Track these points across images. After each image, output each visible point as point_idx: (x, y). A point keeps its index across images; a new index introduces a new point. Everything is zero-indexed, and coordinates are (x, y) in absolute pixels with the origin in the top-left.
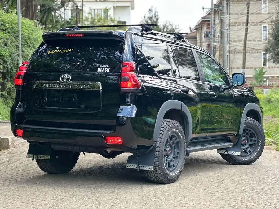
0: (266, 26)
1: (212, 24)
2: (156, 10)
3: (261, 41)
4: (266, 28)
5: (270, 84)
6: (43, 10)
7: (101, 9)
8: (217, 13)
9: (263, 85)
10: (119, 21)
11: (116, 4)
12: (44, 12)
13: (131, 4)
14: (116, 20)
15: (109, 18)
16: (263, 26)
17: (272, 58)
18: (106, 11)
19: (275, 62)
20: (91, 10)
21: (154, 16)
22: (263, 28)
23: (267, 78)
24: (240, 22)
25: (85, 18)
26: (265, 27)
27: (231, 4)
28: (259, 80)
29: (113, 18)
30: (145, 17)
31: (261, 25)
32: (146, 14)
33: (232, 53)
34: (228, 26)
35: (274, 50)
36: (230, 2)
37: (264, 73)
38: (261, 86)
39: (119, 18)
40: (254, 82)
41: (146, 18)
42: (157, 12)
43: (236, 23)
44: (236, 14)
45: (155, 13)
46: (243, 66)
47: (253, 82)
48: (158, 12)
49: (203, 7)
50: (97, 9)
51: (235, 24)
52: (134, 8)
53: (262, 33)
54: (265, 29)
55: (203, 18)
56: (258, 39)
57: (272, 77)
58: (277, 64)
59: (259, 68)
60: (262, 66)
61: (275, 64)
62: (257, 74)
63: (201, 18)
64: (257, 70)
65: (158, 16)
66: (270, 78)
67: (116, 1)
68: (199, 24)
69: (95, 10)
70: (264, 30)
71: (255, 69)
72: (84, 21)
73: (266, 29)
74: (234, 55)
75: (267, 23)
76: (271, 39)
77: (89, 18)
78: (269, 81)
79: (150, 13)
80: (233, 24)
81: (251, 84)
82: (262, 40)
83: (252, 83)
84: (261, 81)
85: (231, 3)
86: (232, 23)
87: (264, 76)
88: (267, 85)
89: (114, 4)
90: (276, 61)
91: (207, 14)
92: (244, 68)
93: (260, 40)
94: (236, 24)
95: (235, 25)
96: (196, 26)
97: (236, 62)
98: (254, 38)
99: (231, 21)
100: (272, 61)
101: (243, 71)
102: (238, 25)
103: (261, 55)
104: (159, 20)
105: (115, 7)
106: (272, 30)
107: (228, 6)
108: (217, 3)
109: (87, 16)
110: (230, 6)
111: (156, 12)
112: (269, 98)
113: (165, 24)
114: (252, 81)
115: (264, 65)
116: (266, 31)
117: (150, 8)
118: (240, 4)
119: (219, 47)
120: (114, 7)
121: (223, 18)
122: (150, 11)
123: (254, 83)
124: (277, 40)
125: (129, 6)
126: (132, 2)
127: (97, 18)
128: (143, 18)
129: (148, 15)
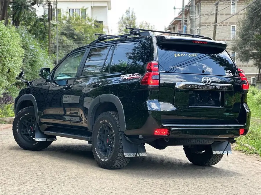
0: (235, 27)
1: (183, 24)
2: (133, 11)
6: (15, 7)
7: (79, 9)
10: (96, 20)
11: (93, 5)
12: (16, 8)
13: (108, 4)
14: (93, 19)
15: (86, 18)
16: (231, 26)
17: (239, 56)
18: (84, 11)
19: (242, 61)
20: (69, 9)
21: (131, 16)
22: (232, 28)
24: (210, 22)
25: (63, 17)
26: (233, 28)
27: (201, 6)
29: (90, 17)
30: (122, 18)
31: (230, 25)
32: (123, 15)
34: (199, 26)
35: (241, 48)
36: (200, 4)
39: (96, 17)
41: (124, 19)
42: (134, 14)
44: (206, 15)
45: (133, 14)
49: (175, 7)
50: (75, 9)
51: (205, 24)
52: (111, 8)
53: (231, 33)
55: (175, 19)
56: (227, 39)
58: (244, 62)
61: (242, 62)
63: (174, 19)
65: (135, 17)
67: (94, 2)
68: (172, 24)
69: (73, 9)
70: (232, 31)
72: (62, 20)
73: (235, 29)
76: (239, 38)
77: (67, 18)
79: (127, 14)
82: (231, 40)
85: (202, 4)
86: (203, 23)
89: (92, 4)
90: (243, 59)
91: (179, 15)
93: (229, 39)
96: (170, 26)
98: (223, 37)
99: (201, 21)
100: (239, 59)
102: (208, 25)
104: (136, 21)
105: (93, 7)
106: (239, 30)
107: (199, 7)
108: (189, 4)
109: (65, 15)
110: (200, 7)
113: (142, 25)
116: (235, 31)
117: (128, 9)
118: (210, 6)
120: (91, 7)
121: (192, 16)
122: (127, 12)
125: (105, 7)
126: (109, 2)
127: (75, 17)
128: (121, 18)
129: (125, 16)
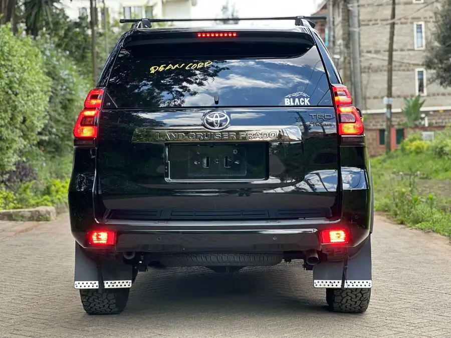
0: (421, 25)
1: (329, 23)
2: (234, 8)
3: (413, 50)
4: (421, 28)
5: (433, 124)
6: (29, 3)
7: (141, 7)
8: (337, 5)
9: (421, 126)
12: (32, 5)
16: (415, 24)
18: (149, 9)
20: (124, 8)
22: (417, 28)
23: (427, 113)
24: (376, 18)
25: (113, 21)
26: (419, 27)
28: (414, 116)
31: (412, 23)
33: (364, 72)
35: (441, 62)
37: (421, 104)
38: (416, 127)
40: (405, 119)
43: (370, 20)
45: (233, 12)
46: (388, 93)
47: (402, 121)
48: (237, 12)
51: (369, 23)
52: (196, 3)
53: (415, 35)
54: (419, 30)
56: (409, 47)
57: (434, 111)
58: (446, 86)
59: (412, 96)
60: (417, 93)
61: (444, 86)
62: (409, 107)
64: (409, 99)
66: (431, 113)
69: (130, 8)
70: (417, 32)
71: (405, 98)
72: (112, 26)
73: (421, 30)
74: (369, 76)
75: (422, 19)
78: (430, 118)
79: (224, 13)
80: (365, 23)
81: (399, 124)
82: (416, 48)
83: (401, 123)
84: (416, 119)
86: (364, 21)
87: (422, 109)
88: (427, 125)
90: (445, 81)
91: (320, 9)
92: (390, 96)
93: (412, 48)
94: (371, 23)
95: (368, 25)
97: (372, 87)
98: (402, 45)
99: (361, 18)
100: (438, 81)
101: (389, 101)
102: (373, 24)
103: (414, 74)
105: (165, 2)
111: (234, 10)
112: (440, 146)
114: (401, 119)
115: (419, 91)
116: (421, 32)
117: (225, 4)
119: (344, 62)
120: (163, 1)
121: (352, 7)
122: (224, 10)
123: (404, 122)
124: (447, 44)
125: (188, 1)
